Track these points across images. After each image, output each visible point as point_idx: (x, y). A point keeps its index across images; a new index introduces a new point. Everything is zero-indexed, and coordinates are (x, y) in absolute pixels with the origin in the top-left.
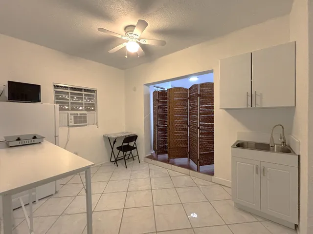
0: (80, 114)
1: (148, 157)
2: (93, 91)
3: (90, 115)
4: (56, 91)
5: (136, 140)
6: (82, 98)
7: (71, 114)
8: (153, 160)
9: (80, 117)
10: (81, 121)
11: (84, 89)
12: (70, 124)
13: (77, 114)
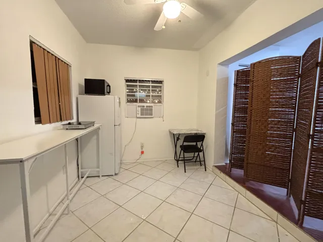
0: (147, 106)
1: (216, 167)
2: (161, 82)
3: (156, 108)
4: (127, 85)
5: (203, 141)
6: (149, 90)
7: (139, 106)
8: (222, 173)
9: (147, 110)
10: (147, 113)
11: (152, 81)
12: (138, 116)
13: (144, 106)
